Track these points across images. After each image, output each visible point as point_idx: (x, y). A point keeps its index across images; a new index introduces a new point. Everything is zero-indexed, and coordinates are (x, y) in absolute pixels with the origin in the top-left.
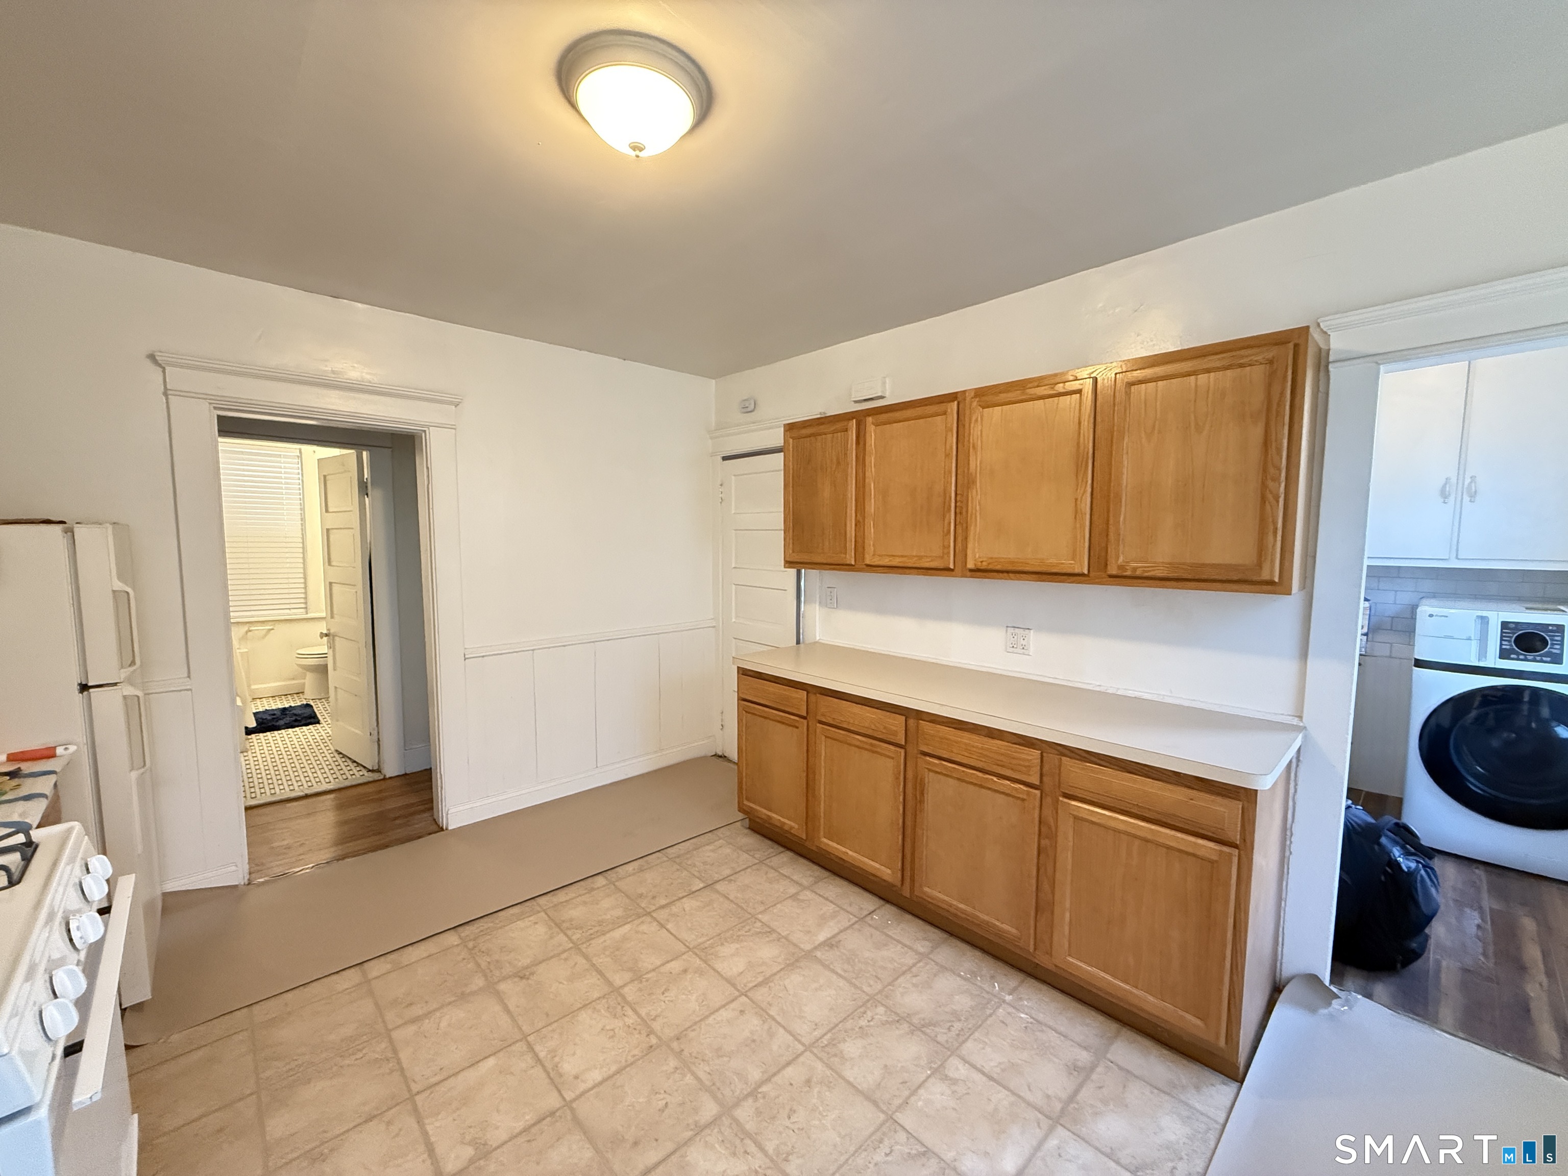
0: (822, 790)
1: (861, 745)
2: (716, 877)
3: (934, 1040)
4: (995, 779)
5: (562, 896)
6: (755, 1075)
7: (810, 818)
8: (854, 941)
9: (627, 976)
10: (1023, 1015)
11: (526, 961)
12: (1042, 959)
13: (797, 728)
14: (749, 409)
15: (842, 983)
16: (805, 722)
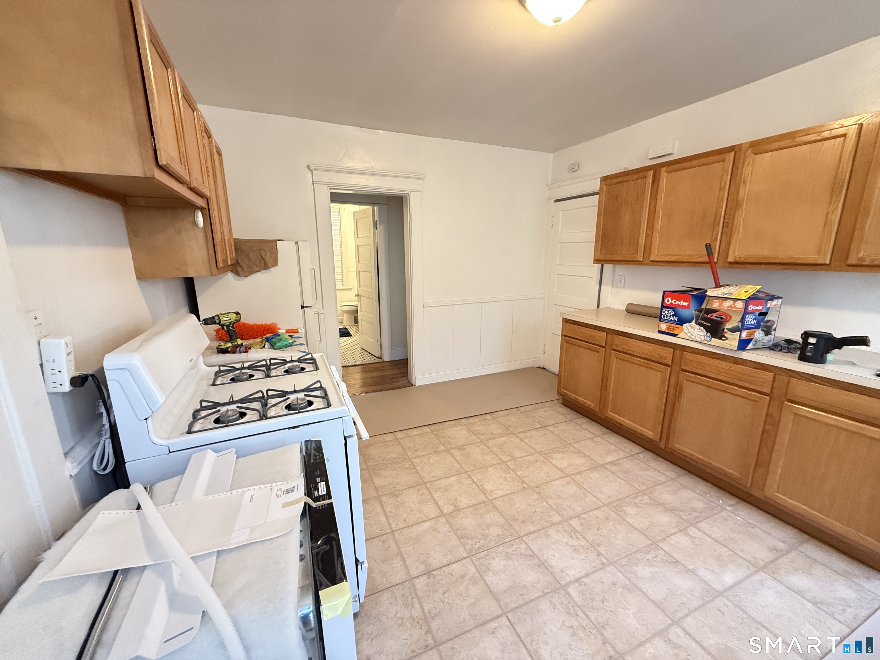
0: (612, 387)
1: (641, 363)
2: (547, 424)
3: (680, 517)
4: (736, 388)
5: (471, 420)
6: (579, 510)
7: (603, 401)
8: (627, 464)
9: (509, 458)
10: (738, 518)
11: (461, 444)
12: (756, 492)
13: (598, 352)
14: (574, 170)
15: (622, 482)
16: (604, 349)
